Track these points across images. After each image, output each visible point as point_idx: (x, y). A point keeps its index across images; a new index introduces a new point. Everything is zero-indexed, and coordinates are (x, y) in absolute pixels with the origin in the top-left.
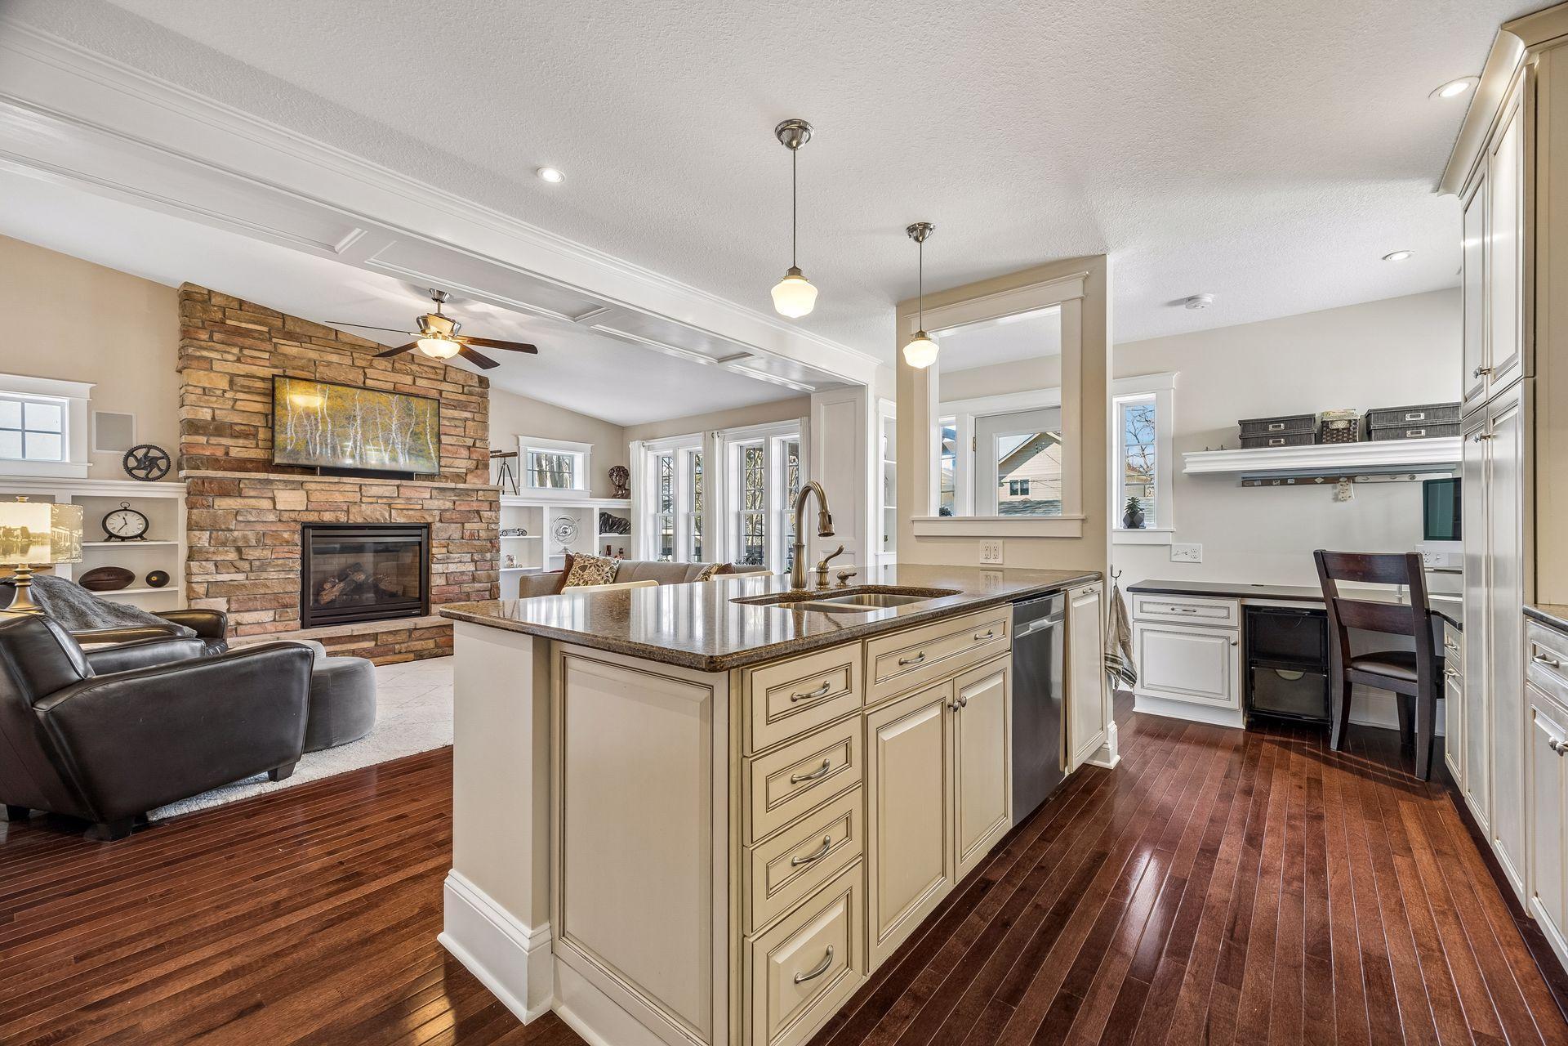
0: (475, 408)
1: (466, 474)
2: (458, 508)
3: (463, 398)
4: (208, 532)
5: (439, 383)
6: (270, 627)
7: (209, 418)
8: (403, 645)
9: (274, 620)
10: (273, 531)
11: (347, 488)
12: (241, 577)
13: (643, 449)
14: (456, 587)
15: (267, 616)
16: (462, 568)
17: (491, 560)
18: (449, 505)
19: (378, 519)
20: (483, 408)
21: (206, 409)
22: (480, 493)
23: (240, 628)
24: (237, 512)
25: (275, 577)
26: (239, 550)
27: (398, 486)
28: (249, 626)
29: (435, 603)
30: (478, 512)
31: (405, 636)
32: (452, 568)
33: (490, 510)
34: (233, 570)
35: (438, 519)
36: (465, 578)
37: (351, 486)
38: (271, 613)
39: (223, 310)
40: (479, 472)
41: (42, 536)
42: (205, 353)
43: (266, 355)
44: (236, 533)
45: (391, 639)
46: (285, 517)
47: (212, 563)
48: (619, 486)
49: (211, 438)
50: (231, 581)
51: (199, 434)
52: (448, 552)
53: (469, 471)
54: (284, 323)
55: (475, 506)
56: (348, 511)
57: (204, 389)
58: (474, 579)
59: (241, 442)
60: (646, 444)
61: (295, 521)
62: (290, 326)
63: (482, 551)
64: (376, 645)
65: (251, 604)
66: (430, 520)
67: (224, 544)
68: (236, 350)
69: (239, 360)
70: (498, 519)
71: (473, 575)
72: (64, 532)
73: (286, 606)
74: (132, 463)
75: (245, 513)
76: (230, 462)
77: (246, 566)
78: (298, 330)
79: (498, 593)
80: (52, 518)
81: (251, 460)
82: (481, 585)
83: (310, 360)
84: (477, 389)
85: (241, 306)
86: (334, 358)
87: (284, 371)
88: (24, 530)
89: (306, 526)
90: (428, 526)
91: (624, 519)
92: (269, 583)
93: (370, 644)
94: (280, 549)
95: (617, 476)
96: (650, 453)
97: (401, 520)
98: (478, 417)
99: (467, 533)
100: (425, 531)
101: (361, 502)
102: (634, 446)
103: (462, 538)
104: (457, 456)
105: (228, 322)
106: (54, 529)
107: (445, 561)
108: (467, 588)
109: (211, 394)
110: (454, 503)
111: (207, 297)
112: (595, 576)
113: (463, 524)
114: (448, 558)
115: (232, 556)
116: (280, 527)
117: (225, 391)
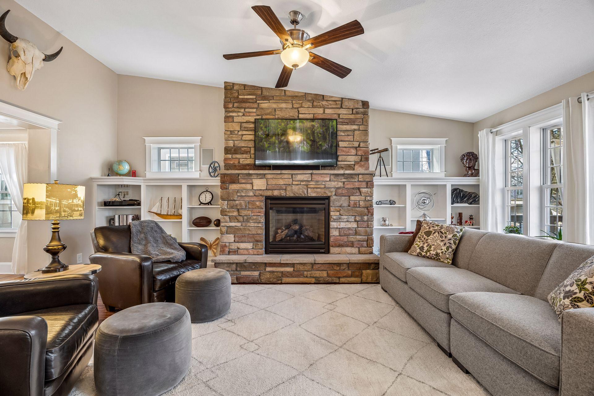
0: (360, 122)
1: (354, 165)
2: (346, 187)
3: (352, 117)
4: (227, 201)
5: (338, 110)
6: (251, 252)
7: (232, 146)
8: (309, 273)
9: (253, 248)
10: (252, 201)
11: (286, 176)
12: (239, 224)
13: (491, 136)
14: (345, 237)
15: (249, 246)
16: (349, 225)
17: (367, 221)
18: (341, 184)
19: (301, 194)
20: (364, 122)
21: (231, 141)
22: (360, 176)
23: (239, 251)
24: (237, 191)
25: (253, 225)
26: (238, 210)
27: (311, 174)
28: (242, 250)
29: (332, 246)
30: (359, 189)
31: (309, 267)
32: (343, 225)
33: (367, 188)
34: (236, 221)
35: (334, 193)
36: (351, 232)
37: (287, 175)
38: (252, 244)
39: (238, 91)
40: (362, 163)
41: (41, 203)
42: (231, 114)
43: (254, 110)
44: (237, 202)
45: (301, 268)
46: (257, 193)
47: (228, 217)
48: (469, 168)
49: (233, 155)
50: (235, 226)
51: (229, 154)
52: (340, 215)
53: (356, 163)
54: (262, 92)
55: (357, 185)
56: (285, 190)
57: (231, 132)
58: (356, 233)
59: (244, 156)
60: (494, 130)
61: (261, 195)
62: (265, 93)
63: (362, 215)
64: (294, 270)
65: (243, 239)
66: (329, 194)
67: (232, 207)
68: (242, 110)
69: (244, 115)
70: (372, 194)
71: (356, 230)
72: (55, 201)
73: (257, 241)
74: (211, 170)
75: (240, 192)
76: (240, 166)
77: (241, 219)
78: (268, 94)
79: (373, 244)
80: (47, 192)
81: (248, 165)
82: (361, 237)
83: (273, 109)
84: (361, 110)
85: (245, 87)
86: (283, 105)
87: (262, 117)
88: (33, 199)
89: (267, 198)
90: (328, 198)
91: (473, 193)
92: (250, 228)
93: (290, 269)
94: (255, 210)
95: (467, 160)
96: (498, 138)
97: (314, 195)
98: (362, 128)
99: (352, 203)
100: (327, 201)
101: (292, 184)
102: (482, 135)
103: (349, 206)
104: (349, 154)
105: (240, 97)
106: (48, 199)
107: (338, 220)
108: (352, 238)
109: (234, 133)
110: (344, 183)
111: (232, 87)
112: (439, 242)
113: (349, 197)
114: (340, 218)
115: (235, 214)
116: (255, 199)
117: (238, 131)
